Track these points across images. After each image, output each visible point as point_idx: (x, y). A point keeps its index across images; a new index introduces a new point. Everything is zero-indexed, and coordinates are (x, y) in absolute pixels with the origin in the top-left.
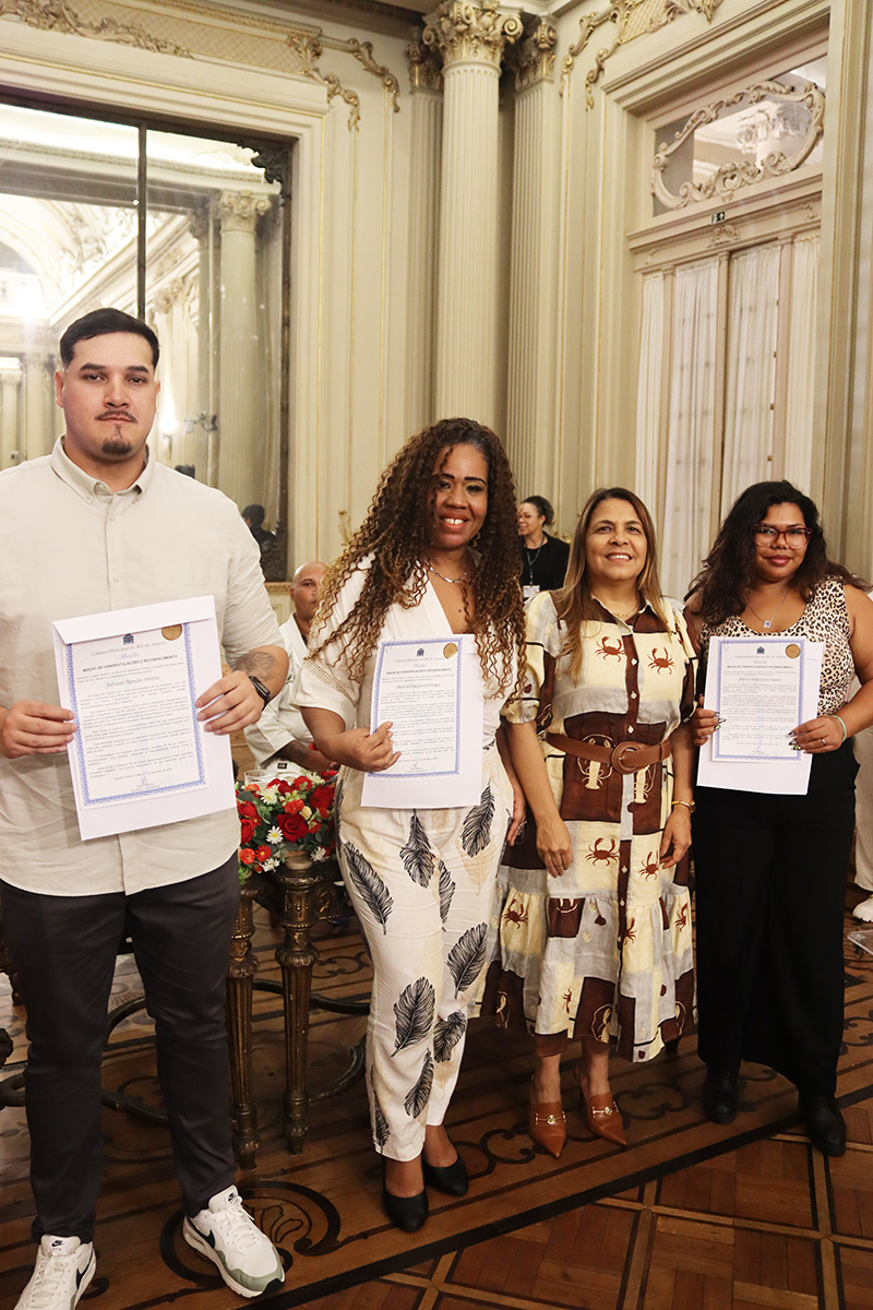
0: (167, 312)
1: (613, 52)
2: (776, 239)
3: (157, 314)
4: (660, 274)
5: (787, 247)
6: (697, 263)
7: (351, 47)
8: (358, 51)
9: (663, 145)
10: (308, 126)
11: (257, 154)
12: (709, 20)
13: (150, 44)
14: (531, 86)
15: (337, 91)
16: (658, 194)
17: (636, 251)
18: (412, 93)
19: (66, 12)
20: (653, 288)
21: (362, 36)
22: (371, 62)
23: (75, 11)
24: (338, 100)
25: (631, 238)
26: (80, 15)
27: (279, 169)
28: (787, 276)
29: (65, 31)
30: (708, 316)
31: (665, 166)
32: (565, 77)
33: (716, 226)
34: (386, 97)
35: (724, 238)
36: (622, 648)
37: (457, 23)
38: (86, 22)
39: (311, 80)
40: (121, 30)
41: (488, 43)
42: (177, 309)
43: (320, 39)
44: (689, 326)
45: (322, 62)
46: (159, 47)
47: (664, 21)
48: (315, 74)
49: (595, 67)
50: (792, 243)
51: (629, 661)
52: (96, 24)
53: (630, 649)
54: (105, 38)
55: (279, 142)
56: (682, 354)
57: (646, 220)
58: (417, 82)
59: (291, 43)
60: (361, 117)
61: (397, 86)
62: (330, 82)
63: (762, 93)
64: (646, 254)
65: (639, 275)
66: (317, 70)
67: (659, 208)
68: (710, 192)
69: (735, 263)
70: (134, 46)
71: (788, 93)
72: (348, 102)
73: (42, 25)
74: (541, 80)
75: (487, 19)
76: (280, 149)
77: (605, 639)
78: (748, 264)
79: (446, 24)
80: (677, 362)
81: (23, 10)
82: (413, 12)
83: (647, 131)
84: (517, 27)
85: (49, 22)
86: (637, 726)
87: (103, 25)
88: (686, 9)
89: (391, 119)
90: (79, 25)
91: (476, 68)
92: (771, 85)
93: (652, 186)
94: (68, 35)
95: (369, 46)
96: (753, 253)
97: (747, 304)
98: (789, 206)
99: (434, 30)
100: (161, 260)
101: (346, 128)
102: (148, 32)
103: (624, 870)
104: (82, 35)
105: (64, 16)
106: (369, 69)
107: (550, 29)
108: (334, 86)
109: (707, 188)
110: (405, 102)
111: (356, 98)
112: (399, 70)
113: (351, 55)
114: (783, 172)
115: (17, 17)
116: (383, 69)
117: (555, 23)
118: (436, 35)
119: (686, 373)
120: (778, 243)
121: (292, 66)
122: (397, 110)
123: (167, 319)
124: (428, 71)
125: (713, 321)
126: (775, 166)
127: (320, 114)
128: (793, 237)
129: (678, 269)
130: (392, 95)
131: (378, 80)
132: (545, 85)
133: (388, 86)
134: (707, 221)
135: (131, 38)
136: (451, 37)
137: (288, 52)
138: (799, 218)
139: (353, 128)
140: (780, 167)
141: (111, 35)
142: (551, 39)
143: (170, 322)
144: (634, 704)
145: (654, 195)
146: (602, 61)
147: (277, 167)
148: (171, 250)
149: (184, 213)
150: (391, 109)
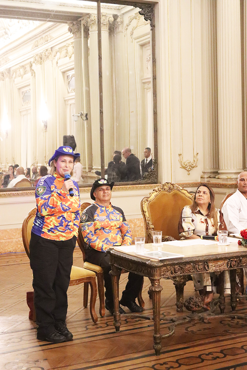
0: (41, 64)
3: (34, 64)
11: (141, 10)
42: (48, 63)
76: (150, 7)
100: (37, 39)
123: (41, 67)
143: (43, 69)
147: (149, 14)
148: (44, 36)
149: (66, 23)
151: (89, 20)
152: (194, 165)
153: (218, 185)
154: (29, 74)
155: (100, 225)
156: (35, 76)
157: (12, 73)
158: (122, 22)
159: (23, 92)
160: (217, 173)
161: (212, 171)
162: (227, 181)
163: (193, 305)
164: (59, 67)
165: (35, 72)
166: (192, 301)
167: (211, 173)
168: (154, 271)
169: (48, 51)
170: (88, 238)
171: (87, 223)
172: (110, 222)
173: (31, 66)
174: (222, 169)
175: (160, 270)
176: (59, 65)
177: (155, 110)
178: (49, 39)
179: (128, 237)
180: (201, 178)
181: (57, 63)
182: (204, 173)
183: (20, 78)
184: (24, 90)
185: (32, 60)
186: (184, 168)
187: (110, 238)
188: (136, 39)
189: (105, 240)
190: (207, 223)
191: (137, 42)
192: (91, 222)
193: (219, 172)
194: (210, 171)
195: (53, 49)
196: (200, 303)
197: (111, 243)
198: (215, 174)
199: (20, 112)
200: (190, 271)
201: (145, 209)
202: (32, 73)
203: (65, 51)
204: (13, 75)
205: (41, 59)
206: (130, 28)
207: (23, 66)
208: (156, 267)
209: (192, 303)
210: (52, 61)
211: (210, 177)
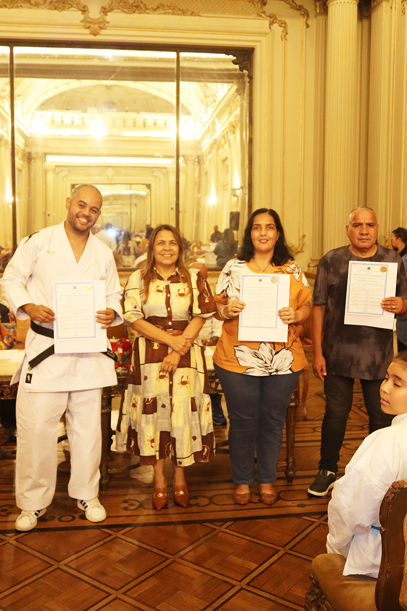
10: (259, 41)
11: (235, 58)
13: (179, 13)
15: (275, 21)
18: (316, 16)
19: (141, 4)
22: (293, 4)
23: (145, 3)
24: (276, 26)
26: (147, 5)
27: (247, 64)
29: (141, 13)
34: (302, 21)
36: (165, 290)
38: (150, 7)
39: (261, 18)
40: (166, 8)
45: (266, 8)
46: (184, 13)
48: (263, 15)
51: (167, 295)
52: (155, 7)
53: (168, 290)
54: (159, 13)
55: (247, 51)
58: (318, 11)
59: (250, 1)
60: (288, 33)
61: (308, 13)
62: (270, 18)
66: (264, 12)
70: (172, 15)
72: (281, 26)
73: (130, 12)
76: (247, 54)
77: (158, 286)
81: (122, 6)
85: (133, 10)
86: (172, 322)
87: (158, 7)
89: (304, 31)
90: (147, 9)
94: (141, 15)
101: (280, 39)
102: (179, 7)
103: (171, 383)
104: (148, 13)
105: (140, 7)
106: (292, 7)
108: (273, 19)
110: (312, 22)
111: (285, 23)
112: (309, 6)
115: (119, 11)
116: (300, 6)
121: (251, 12)
122: (308, 26)
127: (266, 34)
130: (305, 19)
131: (297, 13)
133: (303, 15)
135: (171, 11)
137: (249, 6)
139: (284, 39)
141: (161, 11)
144: (170, 313)
150: (305, 27)
152: (299, 249)
182: (311, 260)
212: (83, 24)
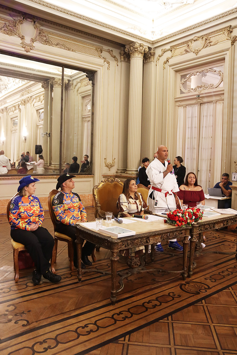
0: (24, 105)
1: (171, 58)
2: (212, 102)
3: (20, 105)
4: (183, 107)
5: (215, 104)
6: (192, 105)
7: (108, 51)
8: (110, 52)
9: (183, 79)
10: (99, 69)
11: (87, 74)
12: (196, 55)
13: (67, 49)
14: (148, 62)
16: (182, 89)
17: (176, 101)
18: (121, 62)
19: (50, 41)
20: (181, 110)
21: (111, 49)
22: (112, 55)
23: (51, 41)
24: (105, 62)
25: (175, 99)
26: (52, 42)
28: (215, 110)
29: (49, 45)
30: (195, 117)
31: (183, 84)
32: (157, 61)
33: (197, 98)
34: (115, 63)
35: (199, 101)
37: (135, 48)
38: (53, 43)
39: (100, 58)
40: (61, 45)
41: (141, 53)
42: (28, 105)
43: (102, 49)
44: (190, 119)
45: (102, 54)
46: (69, 50)
47: (184, 53)
48: (101, 57)
49: (166, 60)
50: (216, 103)
56: (188, 124)
57: (179, 95)
58: (122, 60)
59: (96, 50)
60: (110, 67)
61: (118, 60)
63: (208, 71)
64: (179, 102)
65: (177, 107)
66: (101, 56)
67: (182, 92)
68: (195, 90)
69: (202, 106)
70: (64, 49)
71: (214, 72)
72: (108, 63)
74: (152, 61)
75: (141, 48)
76: (92, 73)
78: (205, 107)
79: (132, 48)
80: (187, 126)
81: (40, 40)
82: (123, 44)
83: (179, 75)
84: (147, 50)
85: (46, 43)
87: (57, 44)
88: (190, 51)
89: (116, 68)
90: (52, 44)
91: (139, 58)
92: (210, 70)
93: (180, 88)
94: (50, 46)
95: (112, 51)
96: (206, 104)
97: (205, 114)
98: (215, 95)
99: (128, 49)
100: (23, 92)
101: (107, 69)
102: (66, 46)
105: (49, 42)
107: (154, 51)
108: (105, 60)
109: (195, 89)
110: (119, 64)
112: (118, 57)
113: (108, 53)
114: (213, 88)
115: (39, 42)
116: (115, 56)
117: (155, 49)
118: (129, 50)
119: (190, 129)
120: (213, 103)
121: (96, 55)
122: (118, 66)
123: (25, 107)
124: (125, 57)
125: (196, 118)
126: (211, 87)
127: (102, 66)
128: (216, 102)
129: (187, 106)
130: (117, 62)
131: (113, 59)
132: (152, 62)
133: (116, 60)
134: (196, 97)
135: (63, 47)
136: (133, 51)
137: (96, 52)
138: (218, 98)
139: (109, 69)
140: (213, 87)
141: (59, 47)
142: (154, 53)
143: (26, 108)
145: (180, 89)
146: (168, 59)
147: (91, 77)
148: (27, 90)
149: (41, 82)
150: (116, 65)
151: (54, 81)
152: (113, 165)
153: (127, 177)
154: (18, 111)
155: (67, 207)
156: (21, 112)
157: (8, 110)
158: (73, 84)
159: (13, 120)
160: (126, 170)
161: (123, 169)
162: (132, 175)
163: (134, 264)
164: (34, 107)
165: (21, 110)
166: (133, 261)
167: (122, 170)
168: (114, 246)
169: (29, 98)
170: (60, 216)
171: (59, 205)
172: (73, 204)
173: (19, 106)
174: (129, 168)
175: (118, 244)
176: (34, 106)
177: (92, 132)
178: (30, 91)
179: (84, 213)
180: (116, 172)
181: (34, 105)
182: (118, 170)
183: (13, 112)
184: (14, 119)
185: (20, 103)
186: (107, 166)
187: (75, 215)
188: (80, 93)
189: (72, 217)
190: (137, 204)
191: (80, 95)
192: (61, 205)
193: (127, 169)
194: (121, 169)
195: (32, 97)
196: (138, 263)
197: (76, 218)
198: (125, 171)
199: (11, 131)
200: (138, 244)
201: (95, 193)
202: (19, 110)
203: (39, 98)
204: (8, 111)
205: (25, 102)
206: (77, 88)
207: (14, 106)
208: (116, 243)
209: (133, 262)
210: (31, 104)
211: (121, 172)
212: (22, 45)
